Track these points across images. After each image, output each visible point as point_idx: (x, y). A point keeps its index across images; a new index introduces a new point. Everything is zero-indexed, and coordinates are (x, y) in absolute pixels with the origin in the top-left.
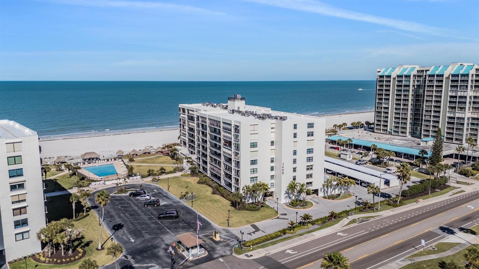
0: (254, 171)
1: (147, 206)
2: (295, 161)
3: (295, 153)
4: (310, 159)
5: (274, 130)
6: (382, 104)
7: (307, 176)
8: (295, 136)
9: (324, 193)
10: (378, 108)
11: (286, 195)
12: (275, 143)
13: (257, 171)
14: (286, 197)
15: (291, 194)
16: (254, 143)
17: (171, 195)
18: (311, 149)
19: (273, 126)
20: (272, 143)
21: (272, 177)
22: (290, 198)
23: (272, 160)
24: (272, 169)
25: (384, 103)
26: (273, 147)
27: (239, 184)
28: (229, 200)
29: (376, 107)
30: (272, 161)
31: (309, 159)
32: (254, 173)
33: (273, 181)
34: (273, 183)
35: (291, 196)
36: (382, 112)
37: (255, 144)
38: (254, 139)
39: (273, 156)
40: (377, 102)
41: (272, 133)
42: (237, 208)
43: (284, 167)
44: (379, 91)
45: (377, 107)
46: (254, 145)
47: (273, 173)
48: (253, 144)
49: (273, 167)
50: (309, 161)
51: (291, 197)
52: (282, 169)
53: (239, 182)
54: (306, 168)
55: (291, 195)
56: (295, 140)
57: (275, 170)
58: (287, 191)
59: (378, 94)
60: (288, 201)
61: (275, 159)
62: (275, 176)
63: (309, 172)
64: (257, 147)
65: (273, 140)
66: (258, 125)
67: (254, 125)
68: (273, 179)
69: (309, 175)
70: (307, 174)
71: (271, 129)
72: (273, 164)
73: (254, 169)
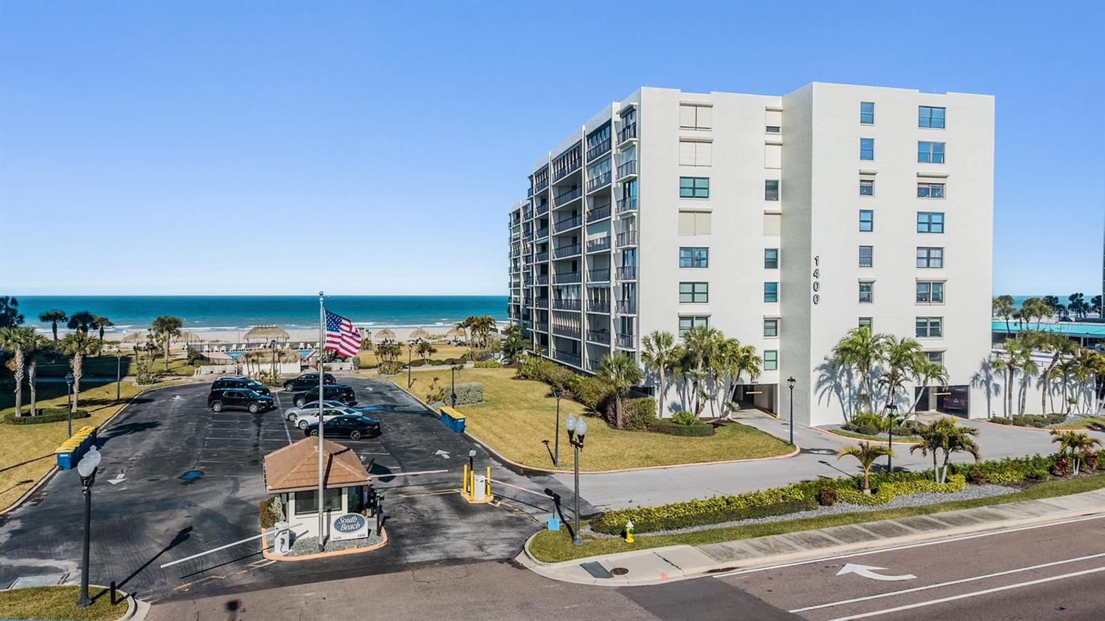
0: (693, 292)
2: (866, 256)
3: (867, 221)
5: (777, 138)
7: (919, 324)
8: (867, 150)
12: (783, 191)
13: (707, 293)
16: (694, 178)
18: (936, 214)
19: (776, 119)
20: (772, 189)
21: (771, 325)
23: (771, 255)
24: (771, 292)
26: (776, 206)
27: (635, 339)
30: (771, 263)
31: (924, 254)
32: (693, 301)
33: (775, 343)
34: (776, 351)
37: (698, 184)
38: (695, 161)
39: (776, 243)
41: (767, 147)
42: (620, 422)
43: (819, 272)
46: (694, 188)
47: (774, 310)
48: (690, 183)
49: (775, 284)
50: (929, 265)
52: (814, 279)
53: (635, 330)
54: (914, 291)
56: (867, 166)
57: (781, 301)
61: (782, 251)
62: (781, 322)
63: (929, 310)
64: (707, 197)
65: (776, 175)
66: (711, 107)
67: (696, 106)
68: (776, 335)
69: (929, 325)
70: (917, 318)
71: (767, 131)
72: (775, 275)
73: (696, 285)
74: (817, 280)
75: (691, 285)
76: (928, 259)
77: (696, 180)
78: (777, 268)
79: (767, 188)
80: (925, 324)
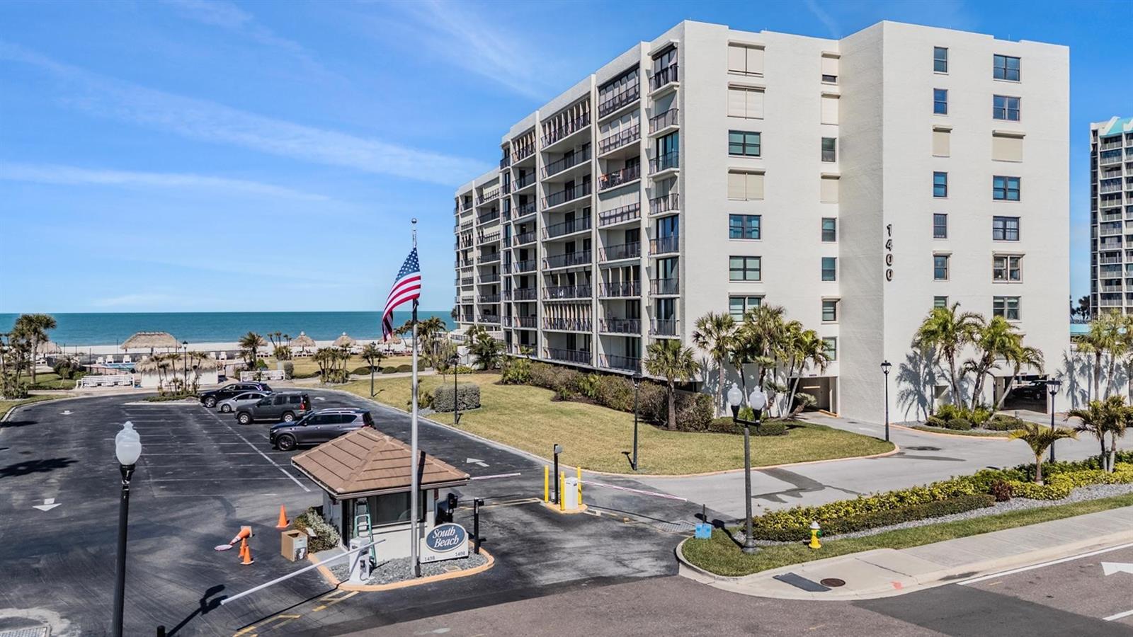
0: (745, 267)
1: (251, 422)
2: (940, 226)
3: (941, 185)
4: (1006, 227)
5: (834, 89)
6: (1120, 226)
7: (996, 304)
8: (940, 102)
9: (1074, 398)
10: (1107, 240)
11: (907, 386)
12: (841, 150)
13: (760, 270)
14: (904, 396)
15: (925, 383)
16: (745, 133)
17: (376, 405)
18: (1012, 179)
19: (833, 67)
20: (828, 148)
21: (830, 306)
22: (922, 401)
23: (829, 226)
24: (829, 271)
25: (1126, 221)
26: (833, 168)
27: (678, 325)
28: (627, 411)
29: (1099, 239)
30: (829, 235)
31: (1000, 224)
32: (745, 278)
33: (834, 329)
34: (835, 339)
35: (928, 392)
36: (1120, 253)
37: (749, 139)
38: (743, 113)
39: (833, 211)
40: (1101, 223)
41: (824, 99)
42: (672, 423)
43: (893, 243)
44: (1107, 187)
45: (1103, 240)
46: (744, 144)
47: (832, 290)
48: (740, 139)
49: (833, 260)
50: (1004, 238)
51: (929, 400)
52: (886, 252)
53: (678, 318)
54: (990, 267)
55: (928, 388)
56: (941, 121)
57: (843, 271)
58: (910, 367)
59: (1104, 197)
60: (916, 414)
61: (840, 221)
62: (842, 305)
63: (1006, 289)
64: (759, 156)
65: (833, 133)
66: (762, 48)
67: (746, 47)
68: (835, 320)
69: (1006, 305)
70: (995, 298)
71: (823, 80)
72: (832, 249)
73: (747, 261)
74: (890, 253)
75: (742, 261)
76: (1005, 229)
77: (747, 136)
78: (834, 240)
79: (824, 148)
80: (1002, 304)
